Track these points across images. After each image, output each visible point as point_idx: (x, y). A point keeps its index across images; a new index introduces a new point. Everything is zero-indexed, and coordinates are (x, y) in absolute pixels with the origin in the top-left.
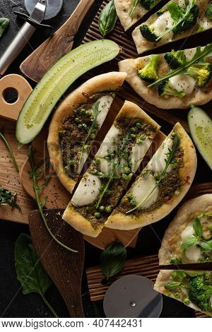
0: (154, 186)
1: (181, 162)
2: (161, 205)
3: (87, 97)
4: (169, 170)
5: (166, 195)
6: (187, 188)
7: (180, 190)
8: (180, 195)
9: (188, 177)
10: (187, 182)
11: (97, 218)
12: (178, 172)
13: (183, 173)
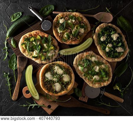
0: (66, 75)
1: (63, 66)
2: (71, 76)
3: (43, 78)
4: (64, 70)
5: (70, 73)
6: (70, 68)
7: (70, 70)
8: (71, 70)
9: (68, 67)
10: (69, 67)
11: (65, 88)
12: (66, 68)
13: (66, 67)
